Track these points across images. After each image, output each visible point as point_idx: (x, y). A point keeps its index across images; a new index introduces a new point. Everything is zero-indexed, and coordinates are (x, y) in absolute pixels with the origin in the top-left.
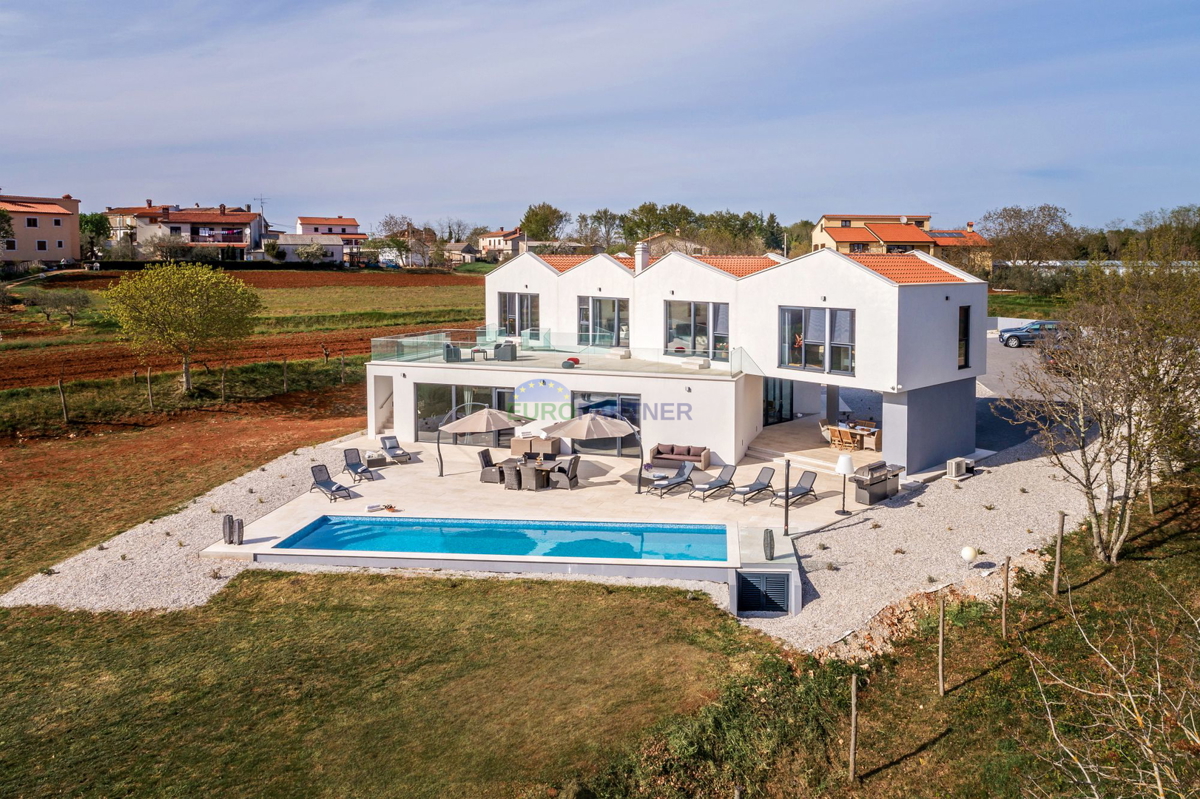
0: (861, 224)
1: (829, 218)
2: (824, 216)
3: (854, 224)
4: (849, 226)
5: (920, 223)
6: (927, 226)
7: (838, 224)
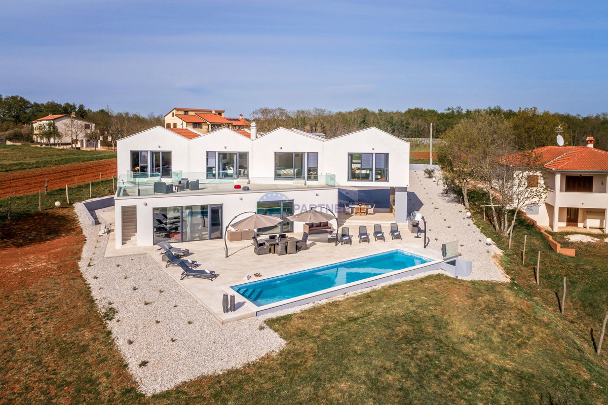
0: (193, 113)
1: (178, 110)
2: (175, 109)
3: (190, 113)
4: (188, 114)
5: (220, 114)
6: (223, 115)
7: (182, 113)
